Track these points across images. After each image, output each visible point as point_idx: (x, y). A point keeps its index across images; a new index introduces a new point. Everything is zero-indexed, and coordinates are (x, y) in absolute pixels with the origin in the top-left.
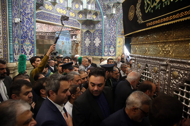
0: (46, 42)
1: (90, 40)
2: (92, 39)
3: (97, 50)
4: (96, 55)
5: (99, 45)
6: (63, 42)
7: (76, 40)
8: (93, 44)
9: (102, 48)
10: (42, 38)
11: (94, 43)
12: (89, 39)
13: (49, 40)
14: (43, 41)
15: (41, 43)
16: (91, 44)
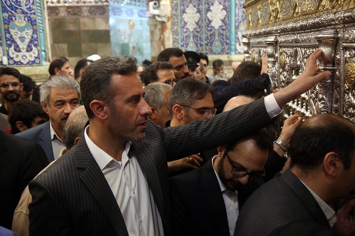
0: (84, 24)
1: (199, 11)
2: (203, 7)
3: (217, 38)
4: (214, 51)
5: (220, 23)
6: (131, 23)
7: (156, 12)
8: (207, 21)
9: (230, 31)
10: (75, 14)
11: (209, 20)
12: (195, 10)
13: (94, 19)
14: (77, 23)
15: (71, 28)
16: (200, 22)
